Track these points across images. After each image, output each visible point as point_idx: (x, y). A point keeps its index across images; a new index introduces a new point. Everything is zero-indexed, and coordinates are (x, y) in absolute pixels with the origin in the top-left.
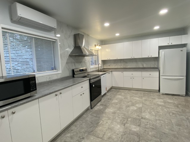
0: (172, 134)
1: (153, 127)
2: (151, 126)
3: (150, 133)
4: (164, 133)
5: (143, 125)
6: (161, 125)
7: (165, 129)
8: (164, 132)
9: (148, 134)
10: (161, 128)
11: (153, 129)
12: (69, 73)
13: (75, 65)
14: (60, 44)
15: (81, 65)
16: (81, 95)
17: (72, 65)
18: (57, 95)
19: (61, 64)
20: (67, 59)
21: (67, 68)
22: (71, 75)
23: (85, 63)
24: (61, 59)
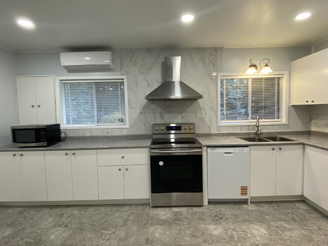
12: (146, 130)
13: (162, 117)
14: (128, 85)
15: (183, 117)
16: (120, 170)
17: (155, 117)
18: (66, 154)
19: (129, 114)
20: (142, 106)
21: (141, 121)
22: (150, 132)
23: (198, 114)
24: (129, 106)
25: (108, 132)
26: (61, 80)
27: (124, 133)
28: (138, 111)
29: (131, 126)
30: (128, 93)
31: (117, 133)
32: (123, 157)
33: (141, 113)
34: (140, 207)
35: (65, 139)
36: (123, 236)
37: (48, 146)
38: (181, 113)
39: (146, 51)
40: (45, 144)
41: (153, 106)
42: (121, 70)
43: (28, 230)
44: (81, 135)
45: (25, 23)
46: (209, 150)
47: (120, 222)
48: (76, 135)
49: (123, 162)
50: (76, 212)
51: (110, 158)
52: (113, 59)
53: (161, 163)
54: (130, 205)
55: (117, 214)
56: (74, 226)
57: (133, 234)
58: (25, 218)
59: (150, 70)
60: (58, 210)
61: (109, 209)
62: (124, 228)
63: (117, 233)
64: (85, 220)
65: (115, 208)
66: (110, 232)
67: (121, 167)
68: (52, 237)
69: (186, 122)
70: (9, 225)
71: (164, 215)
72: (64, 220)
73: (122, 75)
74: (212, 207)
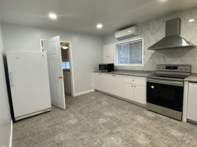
0: (79, 135)
1: (96, 131)
2: (97, 130)
3: (91, 125)
4: (84, 132)
5: (103, 127)
6: (92, 139)
7: (87, 136)
8: (86, 133)
9: (92, 123)
10: (90, 135)
11: (94, 129)
12: (153, 68)
13: (164, 60)
14: (144, 43)
15: (181, 60)
16: (132, 86)
17: (159, 60)
18: (113, 76)
19: (144, 59)
20: (152, 54)
21: (151, 63)
22: (155, 70)
23: (196, 58)
24: (144, 54)
25: (133, 68)
26: (116, 45)
27: (141, 69)
28: (149, 56)
29: (145, 65)
30: (144, 47)
31: (137, 69)
32: (133, 80)
33: (151, 58)
34: (141, 107)
35: (116, 70)
36: (124, 113)
37: (108, 72)
38: (180, 57)
39: (156, 20)
40: (107, 71)
41: (159, 53)
42: (141, 34)
43: (99, 99)
44: (122, 69)
45: (100, 26)
46: (190, 84)
47: (127, 109)
48: (120, 69)
49: (134, 83)
50: (115, 99)
51: (128, 79)
52: (137, 30)
53: (153, 87)
54: (137, 105)
55: (128, 106)
56: (111, 103)
57: (129, 114)
58: (100, 96)
59: (158, 31)
60: (110, 97)
61: (127, 103)
62: (127, 111)
63: (123, 111)
64: (116, 103)
65: (129, 104)
66: (121, 110)
67: (133, 85)
68: (103, 103)
69: (184, 64)
70: (95, 96)
71: (150, 115)
72: (109, 100)
73: (141, 37)
74: (189, 124)
